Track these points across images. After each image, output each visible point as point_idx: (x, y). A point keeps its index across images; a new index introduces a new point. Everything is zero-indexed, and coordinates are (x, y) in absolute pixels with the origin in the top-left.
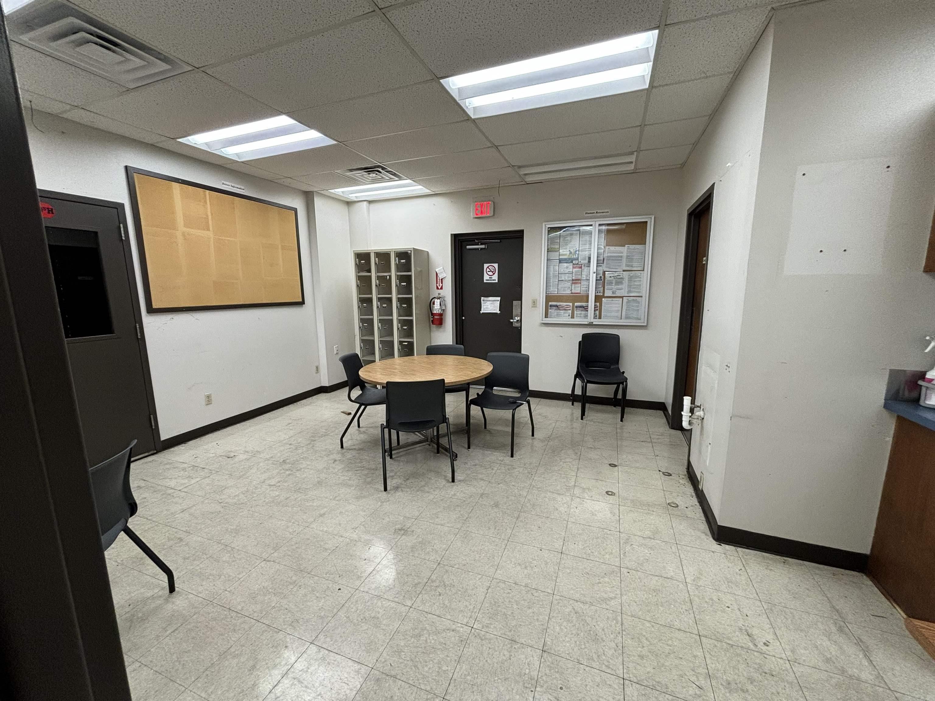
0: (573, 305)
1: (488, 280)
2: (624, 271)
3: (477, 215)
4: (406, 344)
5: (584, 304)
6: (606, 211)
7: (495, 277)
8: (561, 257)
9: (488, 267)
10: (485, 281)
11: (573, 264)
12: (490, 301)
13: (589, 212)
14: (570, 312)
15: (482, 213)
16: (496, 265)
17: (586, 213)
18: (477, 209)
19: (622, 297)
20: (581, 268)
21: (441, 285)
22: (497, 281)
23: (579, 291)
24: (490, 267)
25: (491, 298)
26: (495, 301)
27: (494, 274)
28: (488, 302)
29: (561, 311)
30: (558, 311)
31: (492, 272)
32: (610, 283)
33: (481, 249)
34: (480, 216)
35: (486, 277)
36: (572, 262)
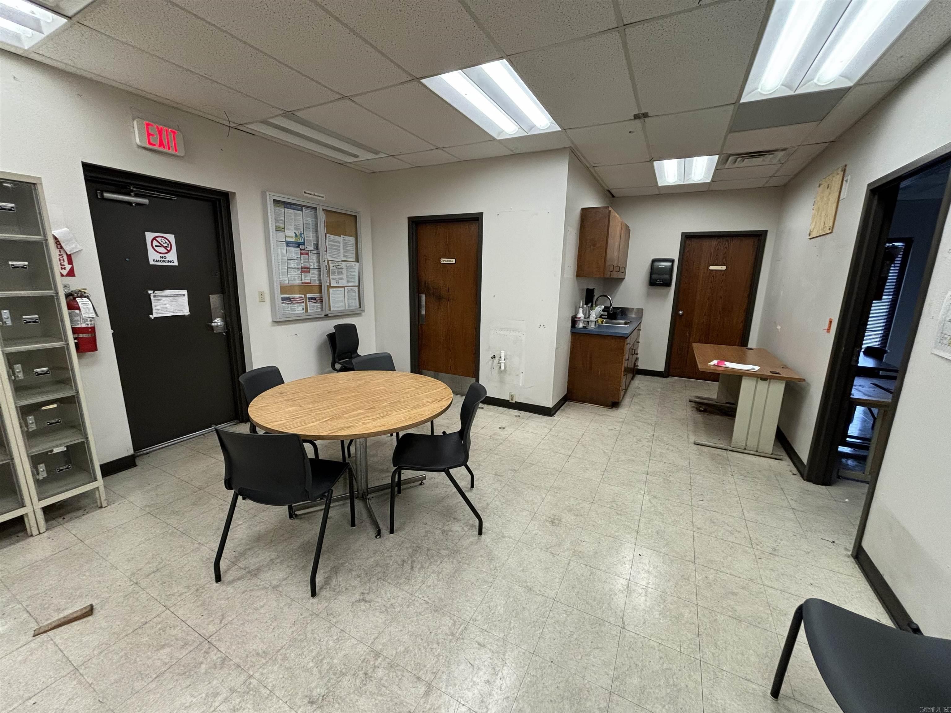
0: (305, 296)
1: (158, 261)
2: (343, 261)
3: (150, 143)
4: (55, 406)
5: (317, 295)
6: (322, 195)
7: (172, 258)
8: (288, 239)
9: (154, 239)
10: (152, 263)
11: (300, 249)
12: (167, 296)
13: (307, 192)
14: (304, 304)
15: (161, 144)
16: (171, 238)
17: (305, 192)
18: (149, 135)
19: (343, 287)
20: (307, 254)
21: (68, 267)
22: (176, 264)
23: (308, 281)
24: (159, 239)
25: (168, 292)
26: (177, 296)
27: (169, 251)
28: (164, 299)
29: (296, 305)
30: (292, 305)
31: (165, 248)
32: (334, 273)
33: (138, 204)
34: (156, 148)
35: (153, 257)
36: (299, 247)
